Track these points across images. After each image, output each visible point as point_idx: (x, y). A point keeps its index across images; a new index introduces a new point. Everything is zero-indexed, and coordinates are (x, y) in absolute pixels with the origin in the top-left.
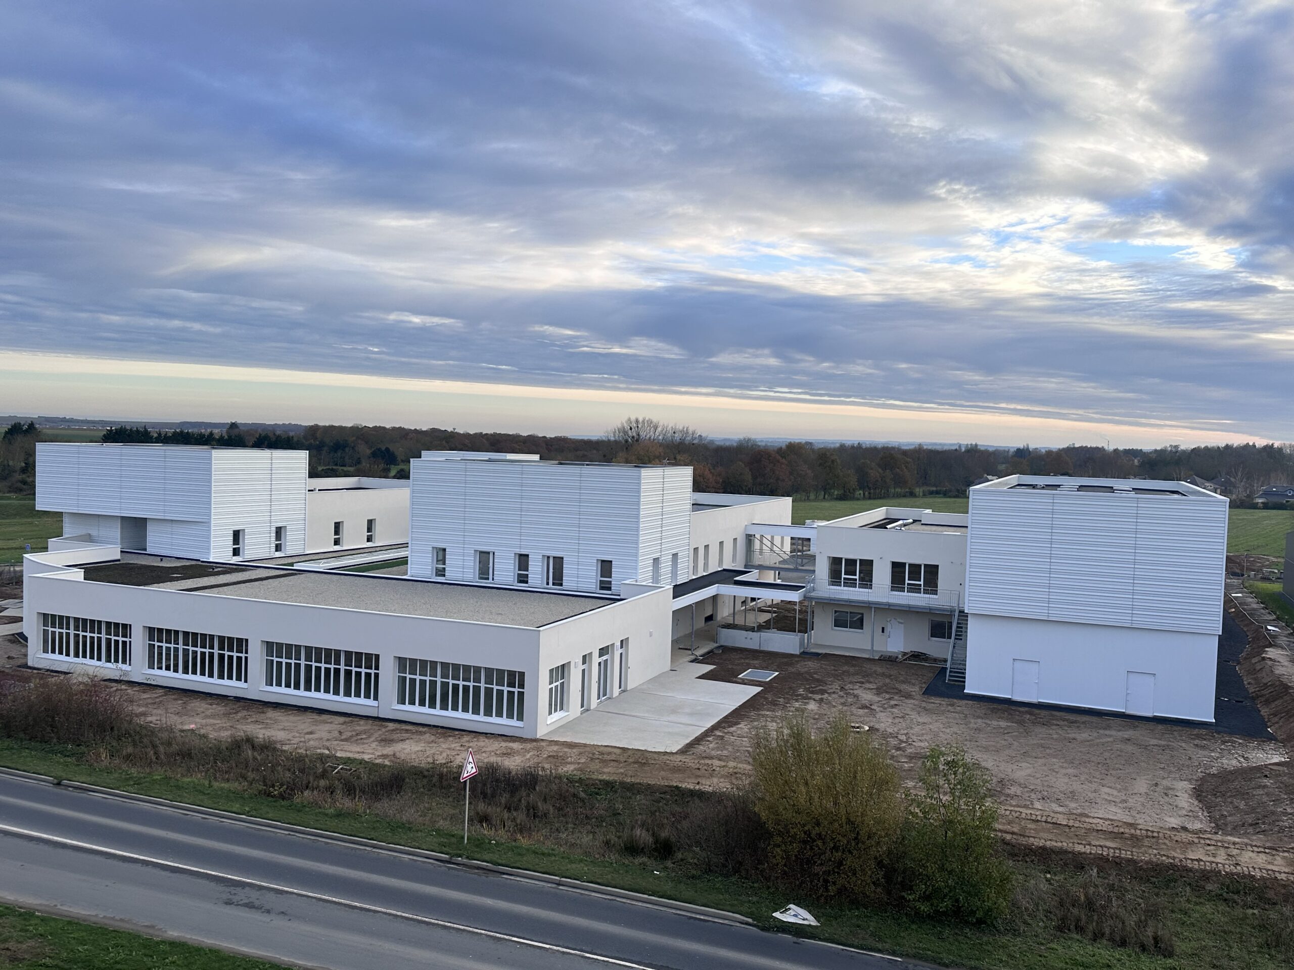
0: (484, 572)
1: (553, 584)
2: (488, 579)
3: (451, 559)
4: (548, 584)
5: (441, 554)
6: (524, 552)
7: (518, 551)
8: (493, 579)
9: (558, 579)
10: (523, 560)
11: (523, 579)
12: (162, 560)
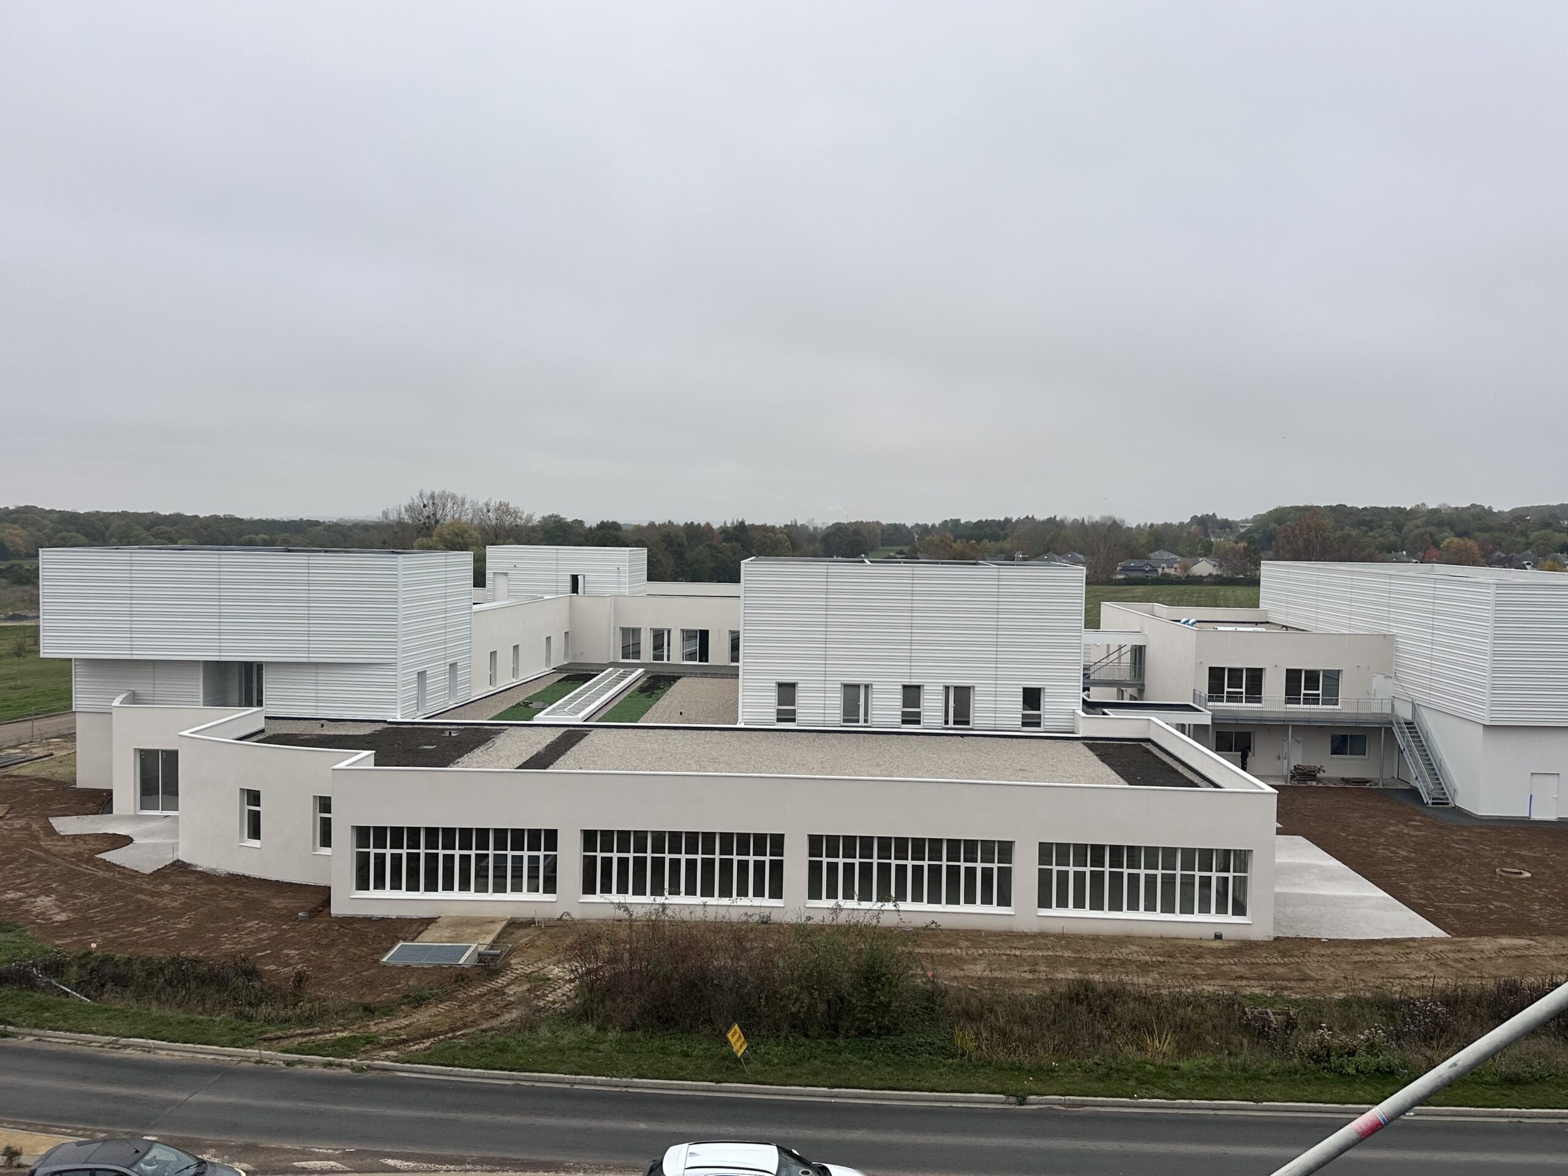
0: (851, 711)
1: (955, 723)
2: (858, 721)
3: (802, 698)
4: (946, 722)
5: (787, 691)
6: (915, 682)
7: (907, 681)
8: (866, 721)
9: (962, 716)
10: (912, 694)
11: (911, 718)
12: (322, 726)
